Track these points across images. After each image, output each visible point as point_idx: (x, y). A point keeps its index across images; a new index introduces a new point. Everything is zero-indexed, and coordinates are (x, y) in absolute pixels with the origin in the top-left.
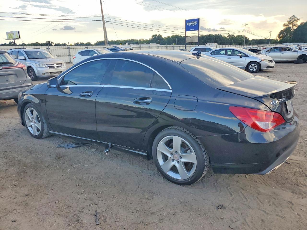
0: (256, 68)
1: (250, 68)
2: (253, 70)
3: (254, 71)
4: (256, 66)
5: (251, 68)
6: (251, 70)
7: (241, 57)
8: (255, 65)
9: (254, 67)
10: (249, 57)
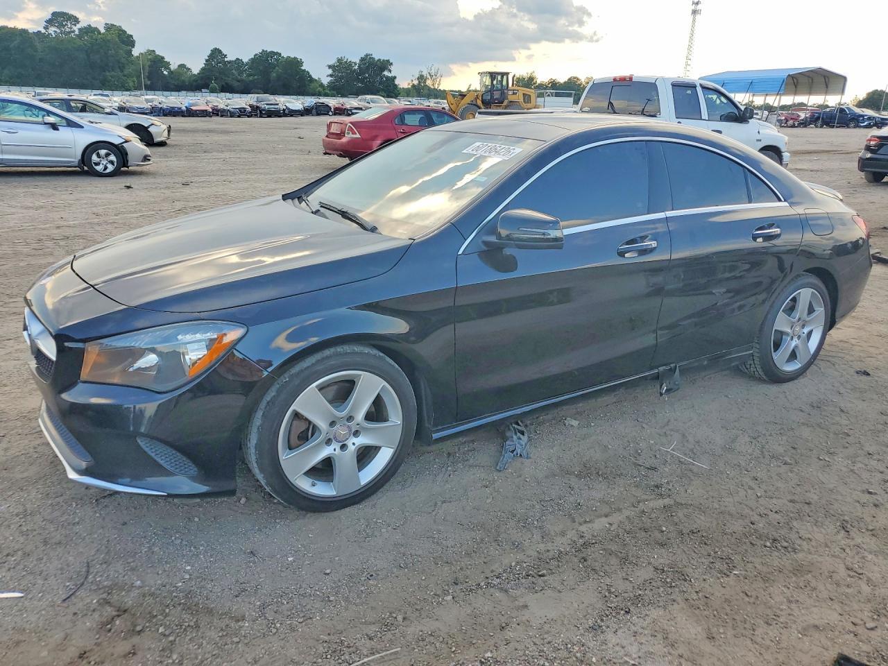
0: (112, 162)
1: (94, 163)
2: (106, 168)
3: (108, 171)
4: (112, 158)
5: (97, 164)
6: (99, 168)
7: (54, 127)
8: (107, 155)
9: (107, 160)
10: (83, 127)
